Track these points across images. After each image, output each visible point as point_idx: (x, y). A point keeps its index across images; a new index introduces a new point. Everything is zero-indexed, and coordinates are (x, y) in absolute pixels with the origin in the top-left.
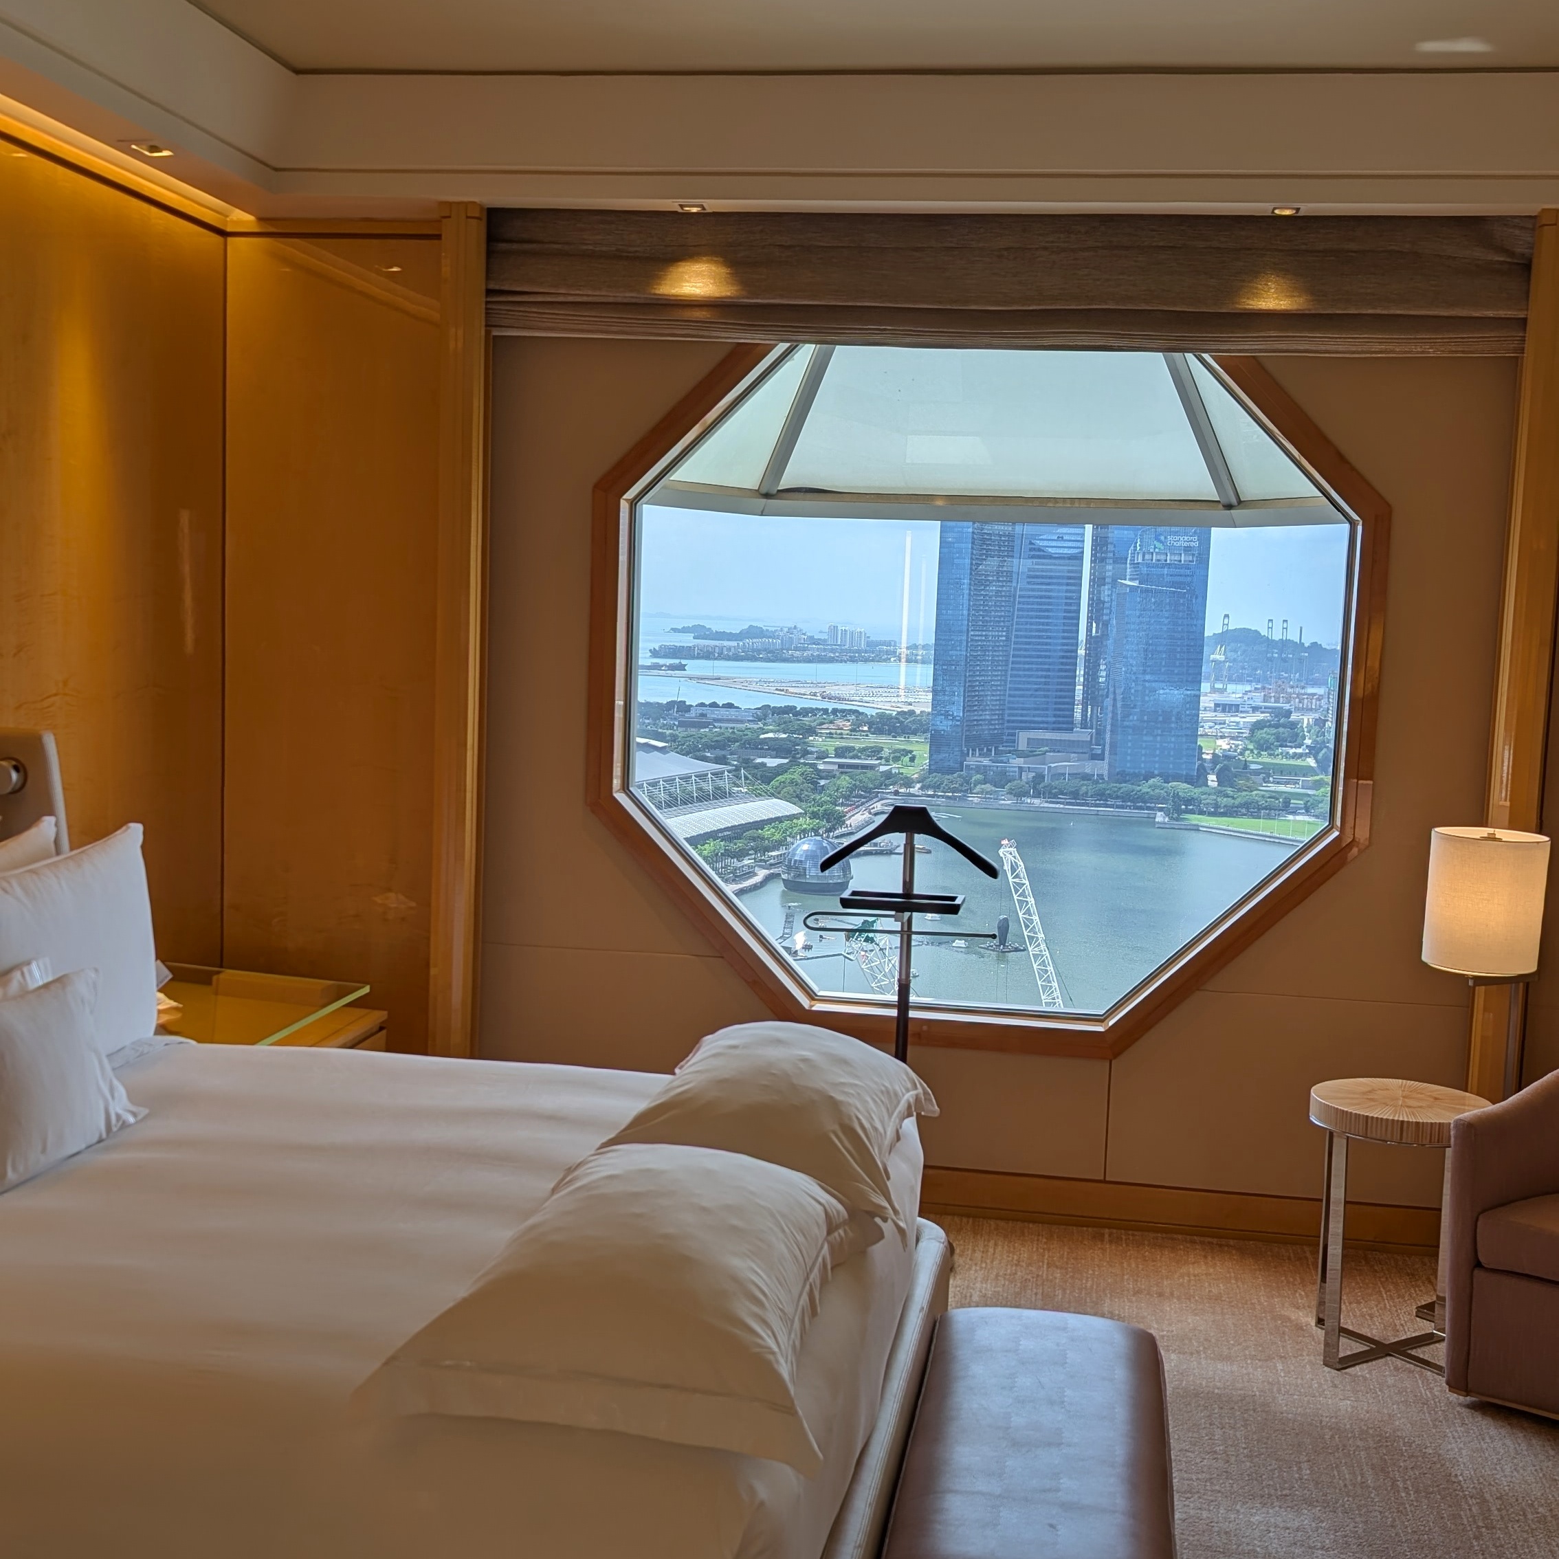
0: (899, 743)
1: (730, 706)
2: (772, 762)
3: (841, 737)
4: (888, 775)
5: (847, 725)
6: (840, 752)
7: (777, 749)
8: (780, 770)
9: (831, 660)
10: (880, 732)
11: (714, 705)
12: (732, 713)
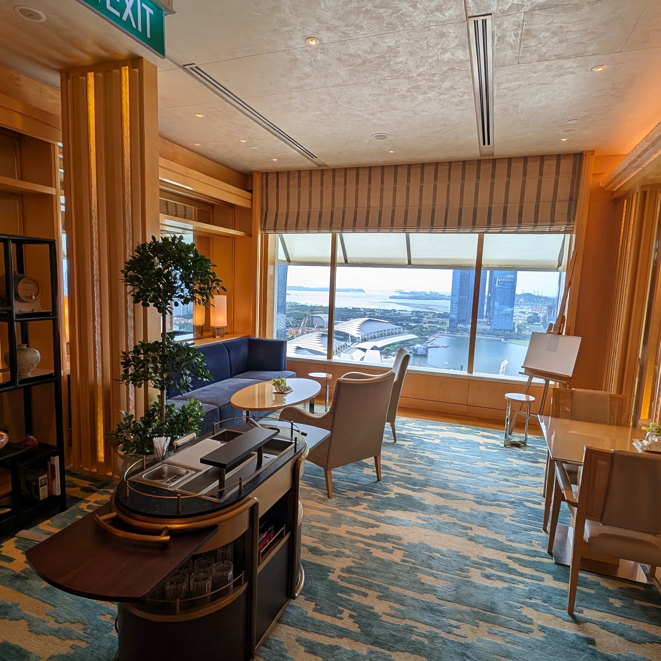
0: (443, 320)
1: (405, 311)
2: (413, 325)
3: (430, 318)
4: (440, 328)
5: (432, 316)
6: (429, 322)
7: (415, 321)
8: (415, 327)
9: (430, 299)
10: (439, 317)
11: (402, 310)
12: (406, 312)
